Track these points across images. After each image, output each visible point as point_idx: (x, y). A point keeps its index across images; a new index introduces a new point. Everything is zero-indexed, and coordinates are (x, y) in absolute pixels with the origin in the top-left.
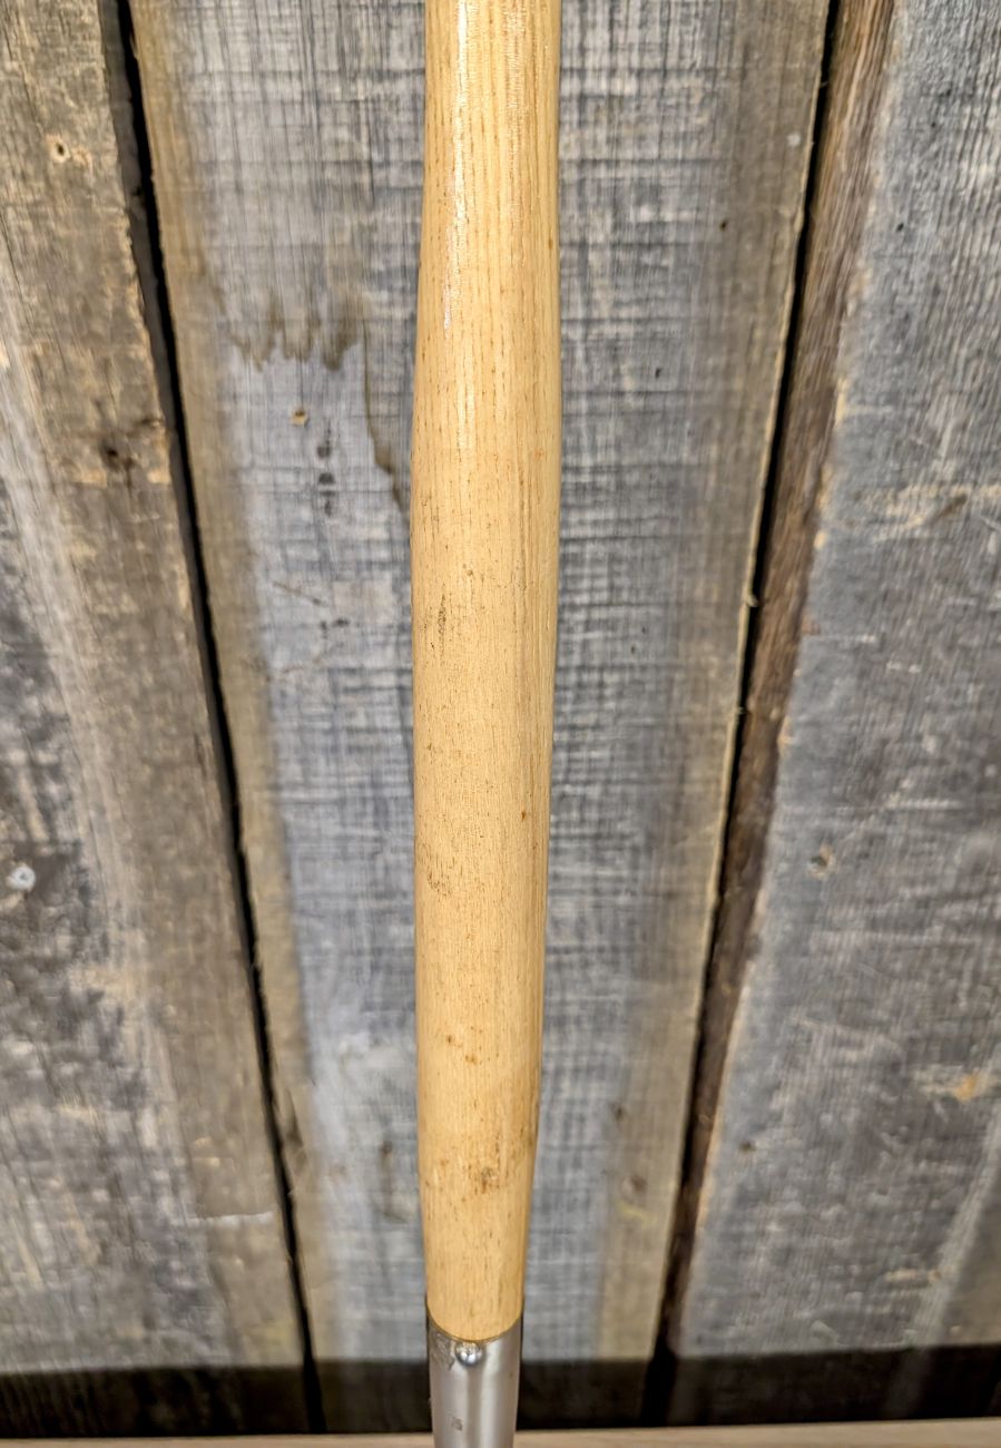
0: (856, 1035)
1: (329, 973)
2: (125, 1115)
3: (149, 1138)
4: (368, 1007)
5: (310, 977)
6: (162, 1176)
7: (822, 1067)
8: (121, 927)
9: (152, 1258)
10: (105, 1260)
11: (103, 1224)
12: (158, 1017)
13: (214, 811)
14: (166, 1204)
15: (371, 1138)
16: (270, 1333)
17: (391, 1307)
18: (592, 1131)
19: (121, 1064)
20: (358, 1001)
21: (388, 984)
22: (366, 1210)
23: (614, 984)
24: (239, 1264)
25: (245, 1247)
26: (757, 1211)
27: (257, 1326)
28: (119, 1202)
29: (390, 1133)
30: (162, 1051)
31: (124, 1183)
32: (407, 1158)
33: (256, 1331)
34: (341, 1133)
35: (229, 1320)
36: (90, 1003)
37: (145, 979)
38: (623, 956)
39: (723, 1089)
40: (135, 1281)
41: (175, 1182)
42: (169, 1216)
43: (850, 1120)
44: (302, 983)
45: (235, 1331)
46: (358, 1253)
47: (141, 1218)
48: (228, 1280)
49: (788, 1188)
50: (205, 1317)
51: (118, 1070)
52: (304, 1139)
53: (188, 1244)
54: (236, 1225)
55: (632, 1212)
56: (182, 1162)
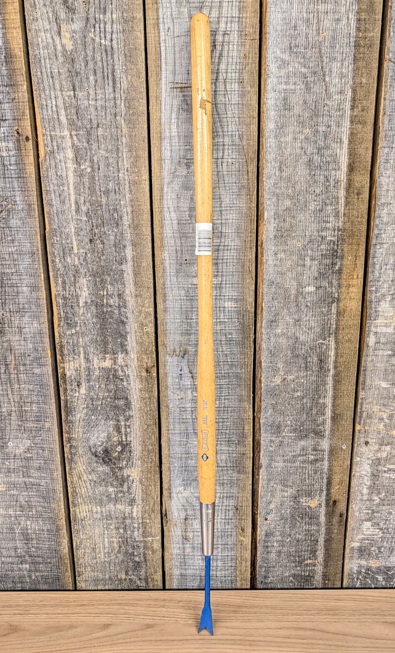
0: (286, 489)
1: (176, 472)
2: (130, 508)
3: (135, 515)
4: (184, 480)
5: (172, 472)
6: (136, 525)
7: (280, 498)
8: (136, 460)
9: (131, 551)
10: (119, 552)
11: (120, 540)
12: (141, 482)
13: (157, 435)
14: (136, 533)
15: (183, 516)
16: (155, 577)
17: (185, 569)
18: (231, 513)
19: (131, 494)
20: (181, 479)
21: (188, 474)
22: (181, 537)
23: (234, 475)
24: (150, 553)
25: (152, 547)
26: (271, 539)
27: (153, 575)
28: (125, 533)
29: (187, 515)
30: (140, 491)
31: (127, 527)
32: (190, 522)
33: (152, 577)
34: (176, 514)
35: (146, 573)
36: (127, 478)
37: (139, 472)
38: (235, 468)
39: (259, 503)
40: (125, 559)
41: (139, 527)
42: (136, 537)
43: (289, 512)
44: (170, 474)
45: (147, 577)
46: (178, 551)
47: (130, 538)
48: (147, 558)
49: (277, 532)
50: (140, 572)
51: (131, 496)
52: (168, 516)
53: (139, 547)
54: (151, 540)
55: (242, 538)
56: (141, 521)
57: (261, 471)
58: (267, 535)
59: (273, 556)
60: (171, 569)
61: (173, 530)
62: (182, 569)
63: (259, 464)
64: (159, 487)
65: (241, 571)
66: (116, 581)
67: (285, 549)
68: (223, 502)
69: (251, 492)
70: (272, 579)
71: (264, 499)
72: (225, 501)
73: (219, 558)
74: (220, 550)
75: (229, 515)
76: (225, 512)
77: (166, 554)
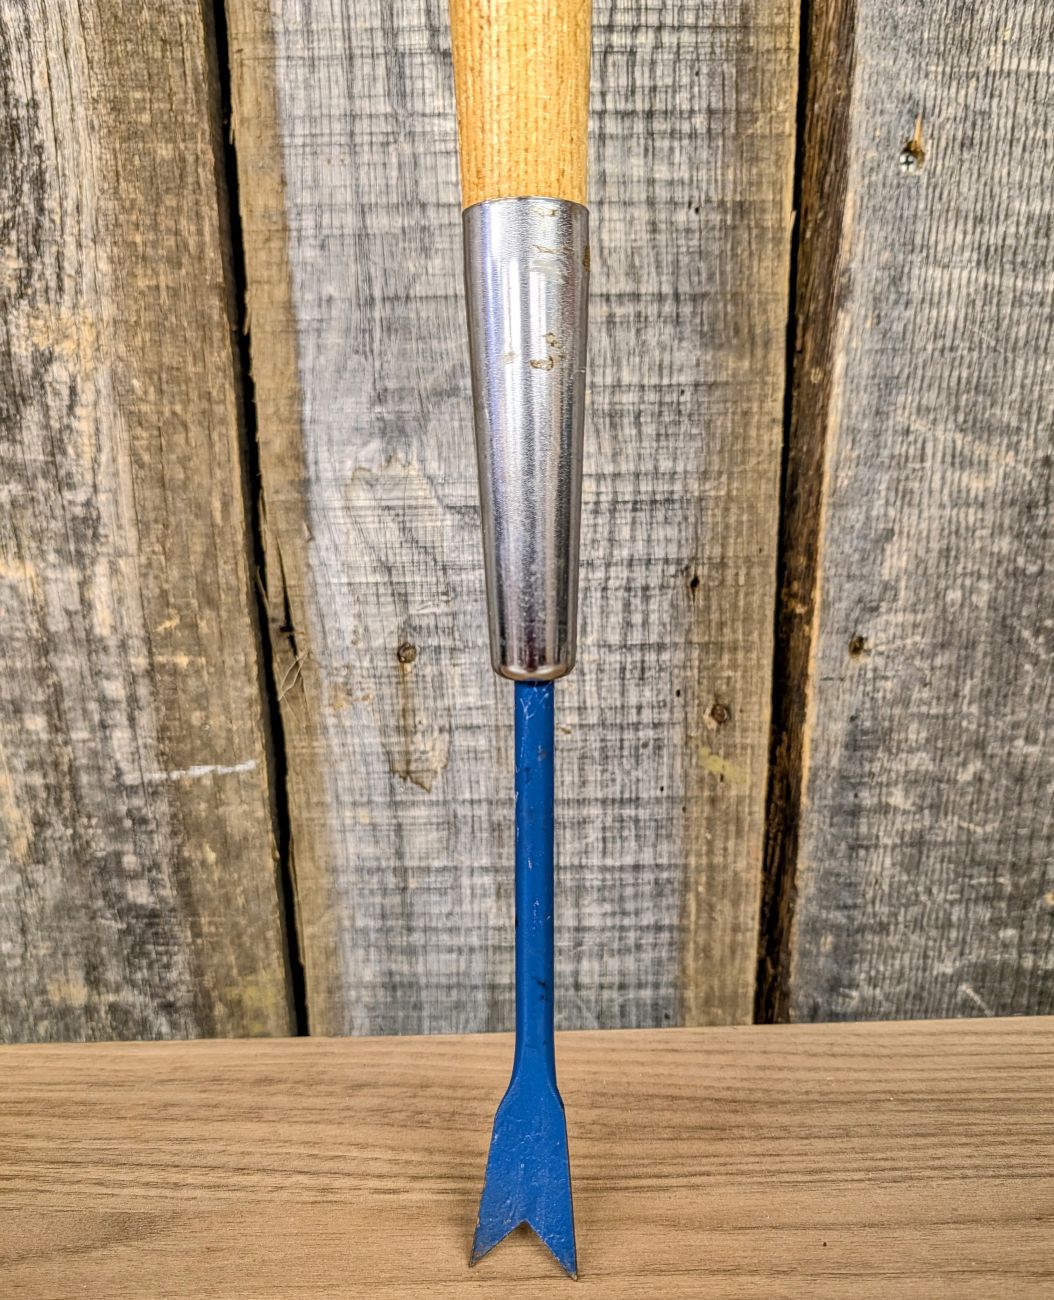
0: (980, 449)
1: (333, 338)
2: (73, 574)
3: (102, 621)
4: (380, 398)
5: (309, 343)
6: (115, 689)
7: (942, 506)
8: (79, 245)
9: (101, 847)
10: (38, 854)
11: (37, 780)
12: (122, 399)
13: (196, 55)
14: (120, 737)
15: (385, 633)
16: (250, 996)
17: (410, 951)
18: (659, 609)
19: (71, 487)
20: (368, 387)
21: (403, 354)
22: (379, 767)
23: (680, 357)
24: (212, 857)
25: (220, 823)
26: (876, 767)
27: (233, 983)
28: (60, 738)
29: (408, 627)
30: (123, 460)
31: (67, 704)
32: (429, 671)
33: (233, 993)
34: (348, 623)
35: (198, 972)
36: (37, 375)
37: (107, 333)
38: (687, 309)
39: (823, 544)
40: (76, 892)
41: (133, 699)
42: (124, 766)
43: (981, 601)
44: (298, 355)
45: (206, 994)
46: (369, 850)
47: (88, 769)
48: (197, 889)
49: (914, 726)
50: (168, 967)
51: (68, 495)
52: (299, 638)
53: (144, 821)
54: (207, 782)
55: (716, 765)
56: (140, 662)
57: (844, 321)
58: (856, 743)
59: (882, 865)
60: (331, 953)
61: (331, 721)
62: (390, 949)
63: (829, 279)
64: (233, 432)
65: (706, 951)
66: (39, 1018)
67: (949, 827)
68: (611, 541)
69: (774, 467)
70: (868, 991)
71: (855, 515)
72: (626, 533)
73: (593, 879)
74: (593, 834)
75: (645, 623)
76: (627, 605)
77: (303, 867)
